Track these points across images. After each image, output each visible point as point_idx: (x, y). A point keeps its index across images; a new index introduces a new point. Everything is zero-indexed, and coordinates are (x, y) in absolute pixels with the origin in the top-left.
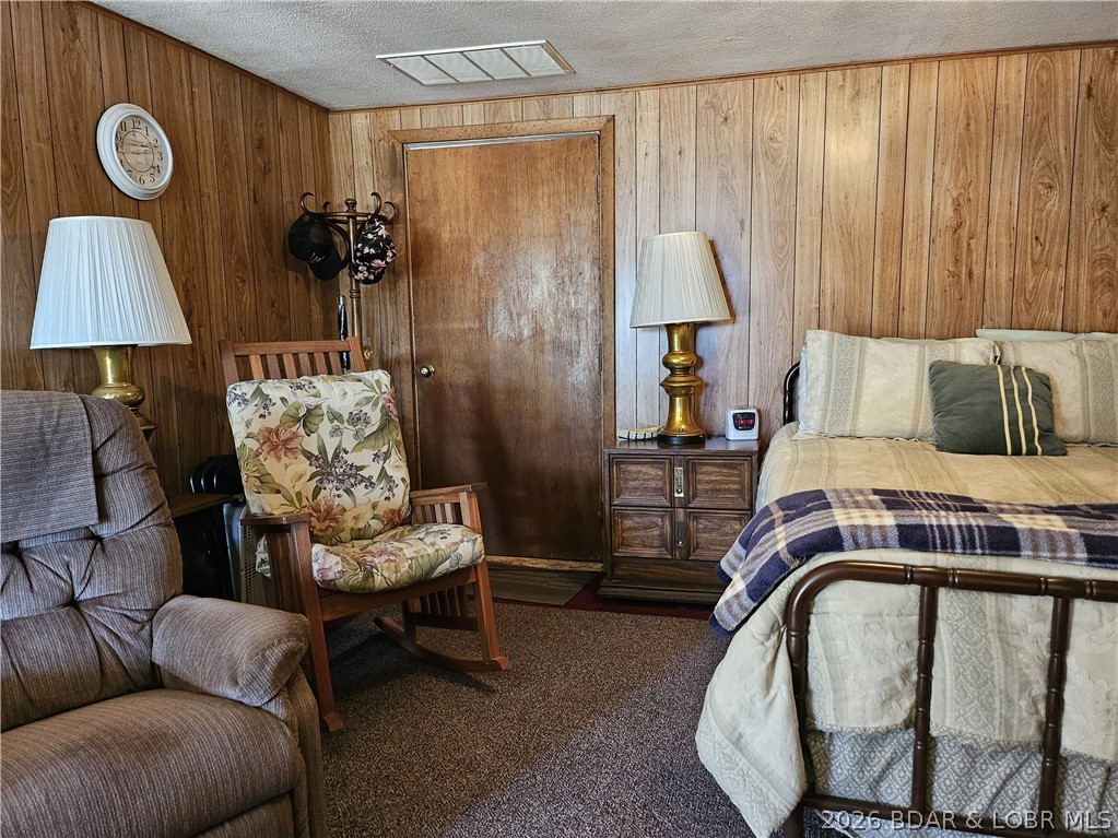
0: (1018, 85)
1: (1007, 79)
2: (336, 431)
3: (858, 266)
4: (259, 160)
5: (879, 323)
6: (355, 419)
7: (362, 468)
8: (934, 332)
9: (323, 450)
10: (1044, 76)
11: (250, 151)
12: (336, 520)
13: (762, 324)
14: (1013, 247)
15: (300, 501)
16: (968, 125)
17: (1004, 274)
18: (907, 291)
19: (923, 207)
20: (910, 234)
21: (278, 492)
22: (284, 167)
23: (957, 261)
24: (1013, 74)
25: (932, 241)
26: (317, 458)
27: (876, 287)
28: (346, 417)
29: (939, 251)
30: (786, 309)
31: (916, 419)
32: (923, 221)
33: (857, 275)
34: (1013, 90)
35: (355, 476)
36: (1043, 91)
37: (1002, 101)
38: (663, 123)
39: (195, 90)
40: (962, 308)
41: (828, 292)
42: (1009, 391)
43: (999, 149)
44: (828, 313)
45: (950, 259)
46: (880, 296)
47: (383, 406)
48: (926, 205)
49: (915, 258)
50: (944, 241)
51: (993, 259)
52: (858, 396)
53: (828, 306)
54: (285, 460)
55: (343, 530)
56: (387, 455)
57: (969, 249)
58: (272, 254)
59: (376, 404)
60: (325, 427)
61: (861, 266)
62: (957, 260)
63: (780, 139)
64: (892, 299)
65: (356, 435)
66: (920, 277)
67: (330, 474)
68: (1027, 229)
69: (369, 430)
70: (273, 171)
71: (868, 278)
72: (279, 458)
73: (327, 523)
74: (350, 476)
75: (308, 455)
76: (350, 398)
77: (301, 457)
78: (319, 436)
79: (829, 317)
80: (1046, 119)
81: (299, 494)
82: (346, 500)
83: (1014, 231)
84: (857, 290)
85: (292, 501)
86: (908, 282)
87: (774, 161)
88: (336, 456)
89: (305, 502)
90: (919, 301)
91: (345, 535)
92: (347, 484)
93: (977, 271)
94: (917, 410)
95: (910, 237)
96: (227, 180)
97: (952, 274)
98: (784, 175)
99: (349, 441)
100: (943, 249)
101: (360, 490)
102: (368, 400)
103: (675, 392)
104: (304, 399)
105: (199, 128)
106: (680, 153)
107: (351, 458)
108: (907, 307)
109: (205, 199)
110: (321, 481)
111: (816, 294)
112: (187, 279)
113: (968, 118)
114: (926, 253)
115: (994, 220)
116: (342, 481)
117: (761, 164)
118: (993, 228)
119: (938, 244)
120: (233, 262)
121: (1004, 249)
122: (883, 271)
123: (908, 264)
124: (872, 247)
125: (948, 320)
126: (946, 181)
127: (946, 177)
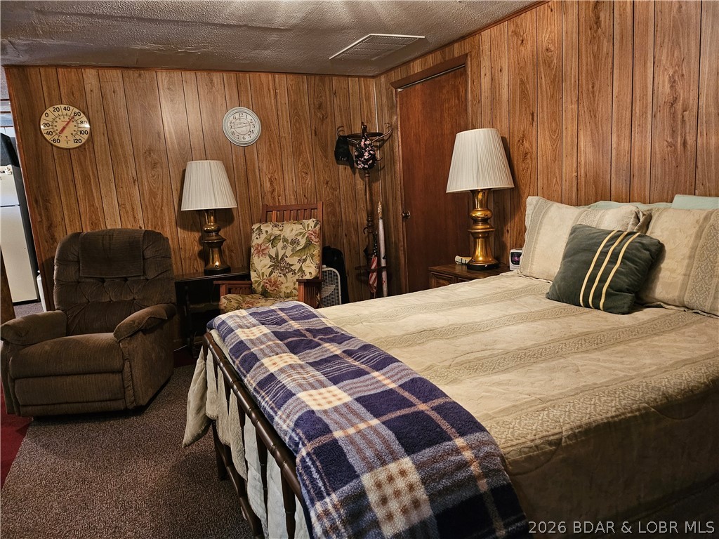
2: (284, 247)
3: (601, 142)
4: (319, 114)
5: (616, 188)
6: (294, 242)
7: (292, 265)
8: (655, 195)
9: (277, 255)
11: (313, 111)
12: (278, 287)
13: (545, 188)
15: (263, 276)
18: (636, 160)
19: (646, 87)
20: (638, 111)
21: (255, 271)
22: (337, 113)
25: (654, 116)
26: (274, 259)
27: (613, 158)
28: (290, 241)
29: (659, 124)
30: (558, 177)
32: (647, 100)
33: (601, 149)
35: (288, 268)
38: (492, 52)
39: (278, 91)
40: (678, 174)
41: (583, 163)
44: (583, 179)
45: (668, 132)
47: (308, 237)
48: (649, 84)
49: (642, 132)
50: (663, 115)
51: (703, 128)
53: (583, 175)
54: (261, 258)
55: (281, 292)
56: (305, 260)
57: (683, 121)
58: (327, 158)
59: (304, 236)
60: (280, 244)
61: (603, 141)
62: (673, 131)
63: (552, 49)
64: (625, 168)
65: (292, 250)
66: (645, 148)
67: (278, 266)
69: (299, 248)
70: (329, 117)
71: (607, 150)
72: (259, 257)
73: (274, 288)
74: (286, 268)
75: (271, 257)
76: (294, 233)
77: (268, 257)
78: (277, 249)
79: (583, 183)
81: (263, 273)
82: (282, 279)
84: (601, 161)
85: (259, 276)
86: (636, 153)
87: (549, 66)
88: (282, 258)
89: (265, 277)
90: (645, 169)
91: (282, 295)
92: (284, 272)
93: (690, 140)
95: (637, 115)
96: (297, 129)
97: (670, 145)
98: (555, 76)
99: (289, 252)
100: (663, 123)
101: (289, 275)
102: (301, 233)
103: (476, 235)
104: (276, 232)
105: (279, 108)
106: (501, 70)
107: (288, 260)
108: (636, 173)
109: (283, 139)
110: (274, 269)
111: (575, 166)
112: (271, 177)
114: (649, 127)
115: (704, 92)
116: (282, 270)
117: (542, 70)
118: (703, 99)
119: (658, 119)
120: (300, 166)
121: (713, 118)
122: (618, 144)
123: (637, 137)
124: (610, 125)
125: (666, 186)
126: (664, 61)
127: (664, 58)
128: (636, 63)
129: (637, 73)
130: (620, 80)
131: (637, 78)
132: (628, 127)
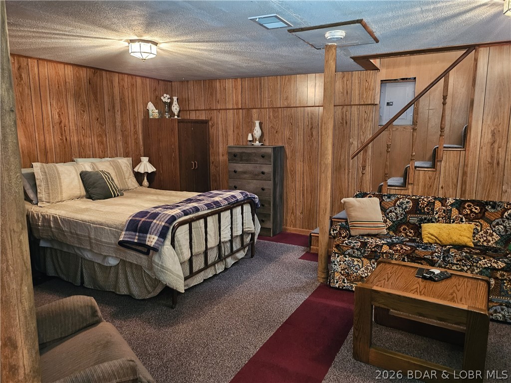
0: (71, 76)
1: (68, 73)
3: (30, 136)
10: (78, 75)
14: (77, 130)
16: (59, 87)
17: (76, 139)
18: (48, 145)
19: (49, 114)
23: (62, 134)
24: (69, 72)
25: (53, 127)
29: (56, 131)
31: (81, 191)
34: (70, 77)
36: (78, 79)
37: (67, 80)
40: (65, 151)
42: (106, 178)
43: (69, 97)
45: (59, 134)
46: (39, 147)
49: (49, 133)
50: (57, 127)
51: (72, 134)
52: (61, 186)
57: (65, 131)
66: (51, 140)
68: (80, 124)
80: (80, 88)
83: (76, 125)
86: (48, 142)
93: (68, 138)
94: (80, 189)
95: (46, 125)
97: (61, 139)
100: (57, 130)
108: (49, 151)
113: (58, 84)
115: (70, 121)
118: (70, 123)
119: (55, 128)
121: (75, 131)
122: (39, 138)
123: (47, 135)
125: (62, 156)
126: (55, 106)
127: (54, 104)
128: (43, 103)
129: (43, 107)
130: (36, 108)
131: (44, 109)
132: (42, 130)
